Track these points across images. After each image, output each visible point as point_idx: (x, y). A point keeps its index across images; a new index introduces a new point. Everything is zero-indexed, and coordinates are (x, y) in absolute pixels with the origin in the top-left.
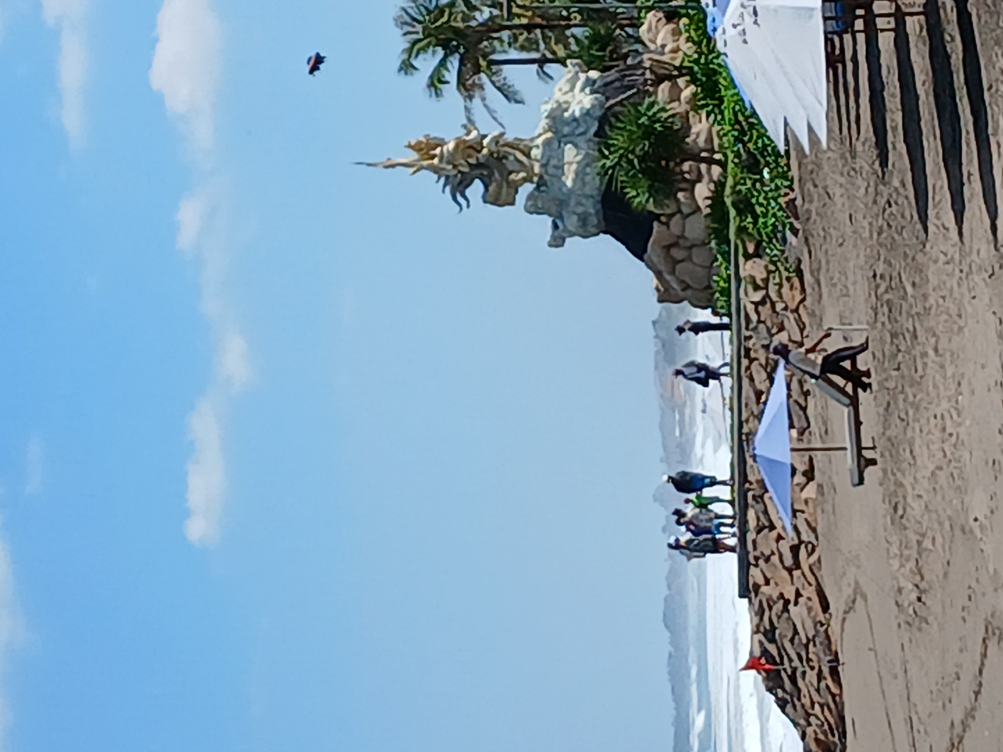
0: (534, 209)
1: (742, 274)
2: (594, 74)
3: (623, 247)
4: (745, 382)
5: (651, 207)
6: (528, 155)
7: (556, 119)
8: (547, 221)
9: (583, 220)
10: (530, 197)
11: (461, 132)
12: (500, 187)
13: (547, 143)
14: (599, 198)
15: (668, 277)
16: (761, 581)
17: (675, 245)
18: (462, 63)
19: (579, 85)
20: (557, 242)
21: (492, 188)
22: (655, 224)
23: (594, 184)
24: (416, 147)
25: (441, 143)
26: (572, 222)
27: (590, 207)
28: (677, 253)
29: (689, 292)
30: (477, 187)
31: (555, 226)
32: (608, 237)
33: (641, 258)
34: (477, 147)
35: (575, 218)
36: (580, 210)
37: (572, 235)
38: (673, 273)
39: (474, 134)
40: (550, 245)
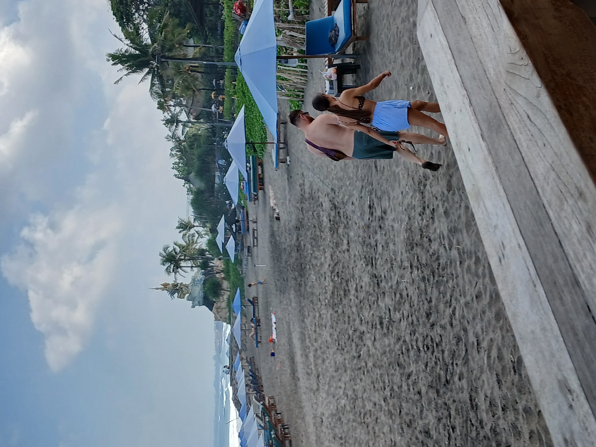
0: (188, 300)
1: (234, 316)
2: (203, 271)
3: (207, 309)
4: (233, 339)
5: (214, 300)
6: (188, 288)
7: (194, 280)
8: (191, 302)
9: (199, 302)
10: (188, 297)
11: (173, 282)
12: (181, 294)
13: (192, 285)
14: (202, 297)
15: (217, 315)
16: (235, 383)
17: (219, 308)
18: (174, 267)
19: (200, 273)
20: (193, 307)
21: (179, 295)
22: (215, 304)
23: (202, 294)
24: (163, 285)
25: (168, 284)
26: (196, 302)
27: (201, 300)
28: (219, 310)
29: (221, 319)
30: (176, 295)
31: (193, 303)
32: (205, 306)
33: (211, 311)
34: (177, 285)
35: (197, 302)
36: (198, 300)
37: (197, 305)
38: (218, 314)
39: (176, 283)
40: (192, 307)
